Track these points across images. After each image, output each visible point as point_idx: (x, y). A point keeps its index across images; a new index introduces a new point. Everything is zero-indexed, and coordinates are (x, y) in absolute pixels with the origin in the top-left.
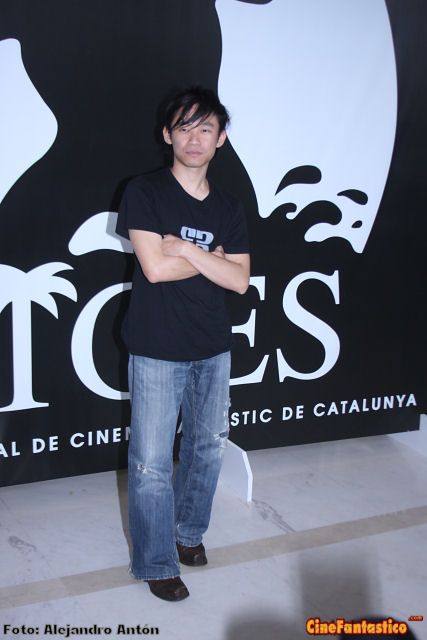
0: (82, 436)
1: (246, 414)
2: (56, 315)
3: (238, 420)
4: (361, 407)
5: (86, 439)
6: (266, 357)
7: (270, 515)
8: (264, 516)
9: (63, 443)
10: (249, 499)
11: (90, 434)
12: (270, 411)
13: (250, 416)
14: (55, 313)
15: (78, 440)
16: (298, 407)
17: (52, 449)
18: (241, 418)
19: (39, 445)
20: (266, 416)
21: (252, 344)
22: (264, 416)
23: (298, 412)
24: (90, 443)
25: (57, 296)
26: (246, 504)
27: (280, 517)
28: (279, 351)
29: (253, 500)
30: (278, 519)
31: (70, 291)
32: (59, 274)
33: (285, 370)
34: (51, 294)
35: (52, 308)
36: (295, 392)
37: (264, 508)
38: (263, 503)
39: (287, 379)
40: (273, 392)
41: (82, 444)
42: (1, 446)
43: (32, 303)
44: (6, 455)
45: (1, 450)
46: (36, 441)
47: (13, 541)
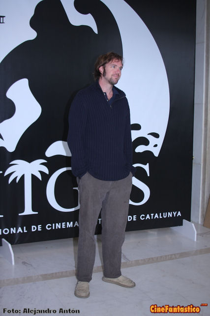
0: (50, 225)
2: (41, 179)
4: (159, 216)
5: (52, 227)
9: (43, 228)
11: (54, 224)
15: (49, 227)
16: (134, 216)
17: (39, 230)
19: (34, 228)
23: (134, 218)
24: (54, 228)
25: (41, 172)
30: (125, 257)
31: (46, 170)
32: (42, 164)
34: (39, 171)
35: (39, 176)
42: (20, 228)
43: (32, 174)
44: (22, 232)
45: (20, 230)
46: (33, 227)
47: (24, 263)
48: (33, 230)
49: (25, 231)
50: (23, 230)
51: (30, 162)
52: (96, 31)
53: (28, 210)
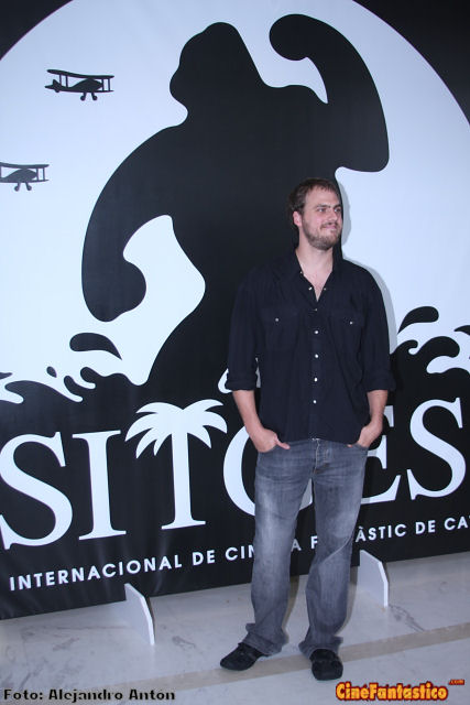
0: (235, 550)
1: (382, 529)
2: (209, 444)
3: (375, 535)
5: (239, 553)
6: (398, 478)
7: (404, 617)
8: (398, 618)
9: (219, 556)
10: (386, 604)
11: (243, 548)
12: (404, 526)
13: (386, 531)
14: (208, 443)
15: (232, 554)
17: (209, 561)
18: (378, 532)
19: (198, 558)
20: (401, 530)
21: (384, 466)
22: (398, 531)
24: (243, 557)
25: (210, 429)
26: (383, 609)
27: (412, 619)
28: (409, 472)
29: (389, 605)
30: (411, 621)
31: (220, 424)
32: (211, 410)
33: (416, 489)
34: (205, 427)
35: (206, 439)
36: (425, 508)
37: (397, 612)
38: (398, 608)
39: (418, 496)
40: (405, 508)
41: (235, 557)
42: (165, 559)
43: (189, 435)
44: (170, 567)
45: (165, 562)
46: (195, 554)
47: (177, 640)
48: (195, 563)
49: (177, 565)
50: (172, 563)
51: (183, 406)
52: (323, 97)
53: (183, 517)
